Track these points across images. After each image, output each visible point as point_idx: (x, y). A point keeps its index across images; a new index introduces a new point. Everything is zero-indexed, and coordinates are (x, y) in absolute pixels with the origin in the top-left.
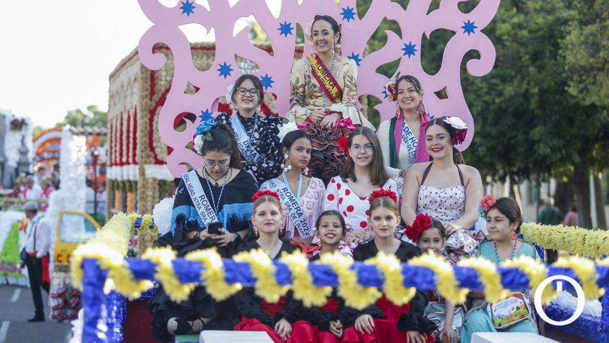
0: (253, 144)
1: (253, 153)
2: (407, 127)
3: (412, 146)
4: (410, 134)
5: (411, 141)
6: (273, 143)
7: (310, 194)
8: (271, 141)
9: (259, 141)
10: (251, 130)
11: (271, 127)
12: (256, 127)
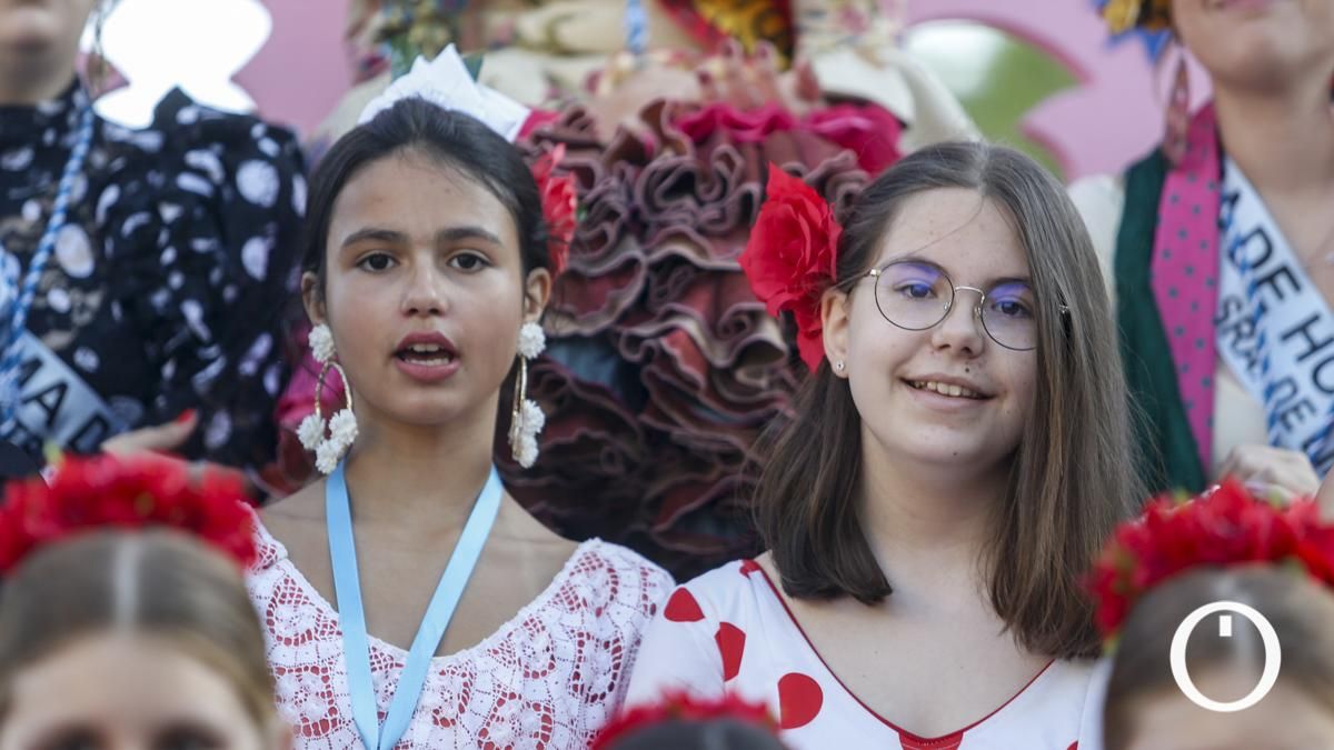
0: (41, 321)
1: (42, 380)
2: (1260, 231)
3: (1307, 389)
4: (1282, 282)
5: (1300, 344)
6: (193, 312)
7: (541, 641)
8: (178, 297)
9: (94, 300)
10: (32, 211)
11: (187, 182)
12: (73, 185)
